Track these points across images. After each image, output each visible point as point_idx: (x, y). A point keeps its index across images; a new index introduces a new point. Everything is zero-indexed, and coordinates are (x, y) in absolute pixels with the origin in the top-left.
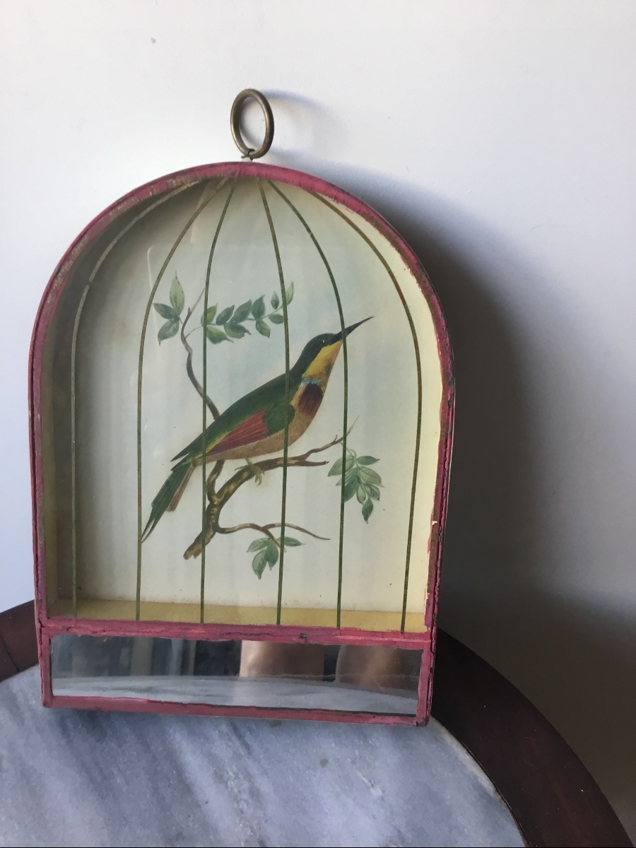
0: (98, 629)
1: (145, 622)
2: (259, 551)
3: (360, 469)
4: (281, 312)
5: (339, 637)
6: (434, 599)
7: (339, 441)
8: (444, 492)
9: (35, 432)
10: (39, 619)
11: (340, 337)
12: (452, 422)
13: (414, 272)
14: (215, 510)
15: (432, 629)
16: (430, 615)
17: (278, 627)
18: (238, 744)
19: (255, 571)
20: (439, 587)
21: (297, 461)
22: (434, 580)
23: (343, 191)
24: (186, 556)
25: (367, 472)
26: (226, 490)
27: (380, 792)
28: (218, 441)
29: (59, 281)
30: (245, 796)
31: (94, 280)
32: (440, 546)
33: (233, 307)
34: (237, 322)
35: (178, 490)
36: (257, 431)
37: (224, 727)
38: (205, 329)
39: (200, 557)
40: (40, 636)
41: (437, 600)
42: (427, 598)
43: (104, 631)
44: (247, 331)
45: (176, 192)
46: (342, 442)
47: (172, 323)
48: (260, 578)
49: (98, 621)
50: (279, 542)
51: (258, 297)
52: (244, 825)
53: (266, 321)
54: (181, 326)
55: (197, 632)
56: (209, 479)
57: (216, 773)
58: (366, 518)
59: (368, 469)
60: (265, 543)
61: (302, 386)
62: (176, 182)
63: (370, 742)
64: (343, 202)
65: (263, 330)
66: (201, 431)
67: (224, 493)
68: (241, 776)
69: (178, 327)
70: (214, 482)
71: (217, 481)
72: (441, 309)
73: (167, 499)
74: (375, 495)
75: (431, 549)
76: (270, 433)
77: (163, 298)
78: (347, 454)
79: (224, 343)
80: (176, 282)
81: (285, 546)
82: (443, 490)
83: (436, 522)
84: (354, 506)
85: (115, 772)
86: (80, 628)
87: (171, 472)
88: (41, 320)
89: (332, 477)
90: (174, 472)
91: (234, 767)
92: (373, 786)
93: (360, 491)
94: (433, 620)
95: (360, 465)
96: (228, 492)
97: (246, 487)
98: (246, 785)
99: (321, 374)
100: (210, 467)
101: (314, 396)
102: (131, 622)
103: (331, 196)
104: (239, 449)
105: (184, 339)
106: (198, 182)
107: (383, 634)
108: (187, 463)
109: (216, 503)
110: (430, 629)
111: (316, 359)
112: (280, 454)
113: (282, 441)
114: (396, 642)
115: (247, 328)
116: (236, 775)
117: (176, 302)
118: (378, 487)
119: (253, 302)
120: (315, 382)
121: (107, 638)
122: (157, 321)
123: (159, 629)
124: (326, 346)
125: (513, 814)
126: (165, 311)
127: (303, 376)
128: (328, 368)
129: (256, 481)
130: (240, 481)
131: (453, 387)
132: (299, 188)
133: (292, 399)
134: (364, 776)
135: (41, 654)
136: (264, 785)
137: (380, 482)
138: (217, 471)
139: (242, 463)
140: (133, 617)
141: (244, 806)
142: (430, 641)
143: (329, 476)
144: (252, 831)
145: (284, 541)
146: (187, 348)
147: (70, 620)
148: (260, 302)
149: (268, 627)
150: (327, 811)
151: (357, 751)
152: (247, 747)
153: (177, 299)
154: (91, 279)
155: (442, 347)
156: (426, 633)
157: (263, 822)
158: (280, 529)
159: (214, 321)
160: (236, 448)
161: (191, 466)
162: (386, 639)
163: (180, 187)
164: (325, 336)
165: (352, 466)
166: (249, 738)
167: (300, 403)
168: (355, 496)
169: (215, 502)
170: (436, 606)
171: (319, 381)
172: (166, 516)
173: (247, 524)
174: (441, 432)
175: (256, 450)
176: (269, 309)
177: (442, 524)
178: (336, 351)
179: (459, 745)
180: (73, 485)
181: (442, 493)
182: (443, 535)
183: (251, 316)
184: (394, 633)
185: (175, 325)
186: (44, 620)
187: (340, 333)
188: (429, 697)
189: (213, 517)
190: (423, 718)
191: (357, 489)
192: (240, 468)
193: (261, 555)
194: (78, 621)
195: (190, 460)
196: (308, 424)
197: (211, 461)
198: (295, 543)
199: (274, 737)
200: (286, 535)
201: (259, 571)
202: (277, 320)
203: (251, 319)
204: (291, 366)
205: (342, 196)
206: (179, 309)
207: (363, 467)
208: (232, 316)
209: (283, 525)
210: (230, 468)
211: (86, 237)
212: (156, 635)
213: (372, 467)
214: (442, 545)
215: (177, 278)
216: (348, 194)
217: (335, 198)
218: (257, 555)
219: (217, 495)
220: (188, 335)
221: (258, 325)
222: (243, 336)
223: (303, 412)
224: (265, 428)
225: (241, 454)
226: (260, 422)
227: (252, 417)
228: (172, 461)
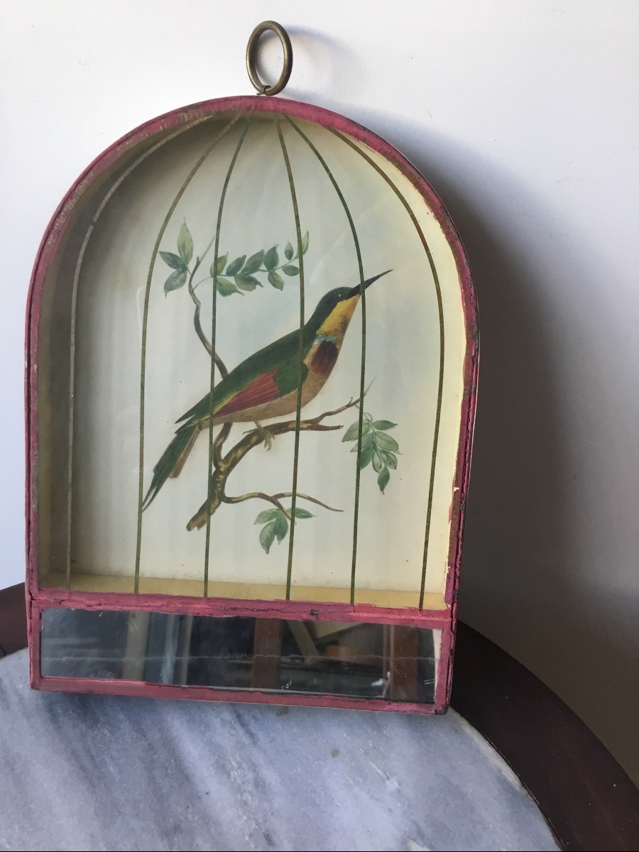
0: (93, 602)
1: (145, 596)
2: (267, 523)
3: (376, 434)
4: (296, 263)
5: (352, 614)
6: (455, 572)
7: (355, 404)
8: (467, 455)
9: (31, 385)
10: (29, 591)
11: (358, 291)
12: (476, 378)
13: (438, 216)
14: (222, 477)
15: (453, 606)
16: (451, 590)
17: (287, 602)
18: (241, 732)
19: (262, 545)
20: (460, 560)
21: (310, 425)
22: (455, 553)
23: (365, 129)
24: (189, 528)
25: (384, 438)
26: (233, 456)
27: (396, 784)
28: (226, 401)
29: (61, 221)
30: (250, 787)
31: (98, 220)
32: (462, 515)
33: (245, 257)
34: (247, 274)
35: (182, 455)
36: (267, 392)
37: (227, 715)
38: (216, 281)
39: (205, 527)
40: (30, 610)
41: (458, 574)
42: (447, 572)
43: (100, 605)
44: (259, 283)
45: (188, 127)
46: (358, 404)
47: (180, 273)
48: (268, 553)
49: (93, 594)
50: (290, 515)
51: (271, 247)
52: (249, 818)
53: (280, 272)
54: (189, 276)
55: (199, 606)
56: (216, 443)
57: (217, 763)
58: (382, 489)
59: (385, 435)
60: (274, 514)
61: (316, 343)
62: (188, 117)
63: (385, 732)
64: (364, 140)
65: (276, 283)
66: (208, 390)
67: (232, 458)
68: (244, 765)
69: (185, 277)
70: (220, 447)
71: (224, 445)
72: (466, 257)
73: (169, 465)
74: (392, 463)
75: (452, 518)
76: (281, 395)
77: (170, 245)
78: (364, 417)
79: (234, 294)
80: (185, 229)
81: (296, 519)
82: (466, 453)
83: (458, 488)
84: (370, 475)
85: (108, 760)
86: (74, 601)
87: (175, 436)
88: (41, 262)
89: (347, 442)
90: (178, 435)
91: (237, 756)
92: (388, 778)
93: (377, 459)
94: (454, 596)
95: (376, 430)
96: (235, 458)
97: (255, 453)
98: (250, 775)
99: (336, 330)
100: (218, 430)
101: (328, 355)
102: (129, 595)
104: (249, 411)
105: (191, 292)
106: (211, 117)
107: (400, 611)
108: (192, 425)
109: (222, 470)
110: (449, 606)
111: (331, 315)
112: (292, 417)
113: (294, 403)
114: (413, 620)
115: (259, 280)
116: (240, 766)
117: (184, 250)
118: (395, 454)
119: (266, 251)
120: (330, 339)
121: (102, 613)
122: (164, 271)
123: (159, 604)
124: (342, 300)
125: (541, 810)
126: (172, 260)
127: (317, 332)
128: (344, 324)
129: (265, 446)
131: (477, 342)
132: (317, 124)
133: (305, 358)
134: (379, 768)
135: (31, 629)
136: (270, 776)
137: (397, 449)
138: (225, 433)
139: (251, 426)
140: (131, 590)
141: (247, 797)
142: (450, 619)
143: (343, 441)
144: (256, 825)
145: (295, 512)
146: (195, 300)
147: (63, 592)
148: (273, 252)
149: (276, 602)
150: (339, 804)
151: (370, 741)
152: (252, 735)
153: (185, 246)
154: (95, 220)
155: (466, 298)
156: (445, 611)
157: (269, 814)
158: (291, 498)
159: (224, 272)
160: (244, 410)
161: (197, 427)
162: (403, 617)
163: (192, 121)
164: (342, 290)
165: (368, 431)
166: (253, 727)
167: (314, 362)
168: (371, 463)
169: (221, 467)
170: (457, 580)
171: (334, 339)
172: (169, 483)
173: (255, 493)
174: (465, 390)
175: (267, 412)
176: (283, 260)
177: (464, 490)
178: (353, 306)
179: (480, 736)
180: (71, 443)
181: (465, 455)
182: (465, 502)
183: (263, 267)
184: (412, 611)
185: (182, 276)
186: (35, 591)
187: (358, 287)
188: (449, 682)
189: (218, 485)
190: (442, 705)
191: (373, 458)
192: (251, 431)
193: (269, 527)
194: (71, 594)
195: (196, 422)
196: (322, 385)
197: (218, 423)
198: (307, 515)
199: (280, 726)
200: (297, 506)
201: (267, 545)
202: (291, 271)
203: (263, 271)
205: (362, 134)
206: (187, 258)
207: (380, 433)
208: (243, 267)
209: (294, 495)
210: (239, 431)
211: (91, 174)
212: (156, 610)
213: (389, 432)
214: (465, 514)
215: (185, 225)
216: (369, 131)
217: (355, 137)
218: (265, 528)
219: (223, 461)
220: (196, 287)
221: (271, 277)
222: (255, 288)
223: (316, 371)
224: (277, 388)
225: (251, 417)
226: (271, 382)
227: (263, 376)
228: (177, 422)
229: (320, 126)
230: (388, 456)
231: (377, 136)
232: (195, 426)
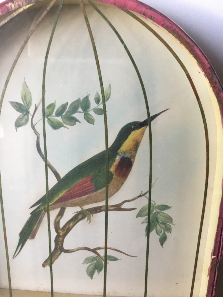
2: (90, 263)
3: (158, 213)
4: (101, 107)
7: (144, 195)
11: (146, 123)
13: (207, 75)
14: (61, 238)
19: (88, 274)
21: (115, 208)
22: (211, 293)
23: (151, 8)
24: (44, 266)
25: (163, 215)
26: (67, 227)
28: (61, 195)
32: (217, 272)
33: (67, 103)
34: (70, 115)
35: (35, 227)
36: (87, 189)
44: (78, 121)
45: (15, 14)
46: (147, 195)
47: (24, 115)
48: (92, 278)
50: (104, 258)
51: (85, 96)
53: (92, 113)
54: (30, 117)
56: (56, 219)
58: (162, 244)
59: (164, 213)
60: (94, 259)
61: (118, 158)
62: (15, 6)
64: (151, 18)
65: (90, 120)
67: (66, 229)
69: (28, 118)
70: (59, 221)
71: (61, 220)
73: (28, 232)
74: (168, 230)
75: (210, 274)
76: (96, 190)
77: (16, 97)
79: (61, 128)
80: (25, 86)
81: (108, 261)
83: (215, 257)
84: (155, 237)
87: (30, 215)
89: (140, 218)
90: (32, 215)
93: (158, 227)
95: (158, 211)
96: (69, 227)
97: (81, 225)
99: (131, 150)
100: (56, 212)
101: (126, 166)
103: (140, 13)
104: (76, 200)
105: (33, 127)
106: (31, 4)
108: (40, 209)
109: (61, 234)
111: (127, 140)
112: (103, 203)
113: (105, 195)
115: (78, 118)
117: (26, 100)
118: (170, 225)
119: (81, 99)
120: (128, 155)
122: (13, 115)
124: (135, 130)
126: (18, 107)
127: (118, 151)
128: (137, 145)
129: (87, 220)
130: (76, 221)
132: (114, 6)
133: (110, 168)
137: (172, 222)
138: (61, 214)
139: (78, 209)
143: (137, 217)
145: (107, 257)
146: (36, 132)
148: (86, 99)
153: (27, 97)
158: (104, 250)
159: (54, 114)
160: (73, 200)
161: (43, 211)
164: (134, 123)
165: (153, 211)
167: (117, 170)
168: (154, 231)
171: (130, 155)
172: (29, 242)
173: (83, 247)
175: (87, 201)
176: (93, 105)
177: (219, 258)
178: (143, 133)
182: (219, 265)
183: (80, 110)
185: (26, 117)
187: (145, 121)
189: (59, 243)
191: (156, 227)
192: (76, 212)
193: (92, 266)
195: (42, 208)
196: (122, 184)
197: (57, 208)
198: (115, 259)
200: (108, 254)
201: (91, 274)
202: (99, 112)
203: (80, 112)
204: (110, 145)
205: (149, 12)
206: (28, 105)
207: (160, 212)
208: (67, 110)
209: (106, 248)
210: (70, 213)
213: (166, 212)
214: (218, 271)
215: (25, 82)
216: (155, 10)
217: (144, 15)
218: (90, 265)
219: (61, 229)
220: (35, 125)
221: (86, 116)
222: (75, 124)
223: (118, 175)
224: (93, 186)
225: (77, 204)
226: (89, 183)
227: (83, 179)
228: (31, 208)
229: (116, 7)
230: (166, 226)
231: (161, 14)
232: (42, 210)
